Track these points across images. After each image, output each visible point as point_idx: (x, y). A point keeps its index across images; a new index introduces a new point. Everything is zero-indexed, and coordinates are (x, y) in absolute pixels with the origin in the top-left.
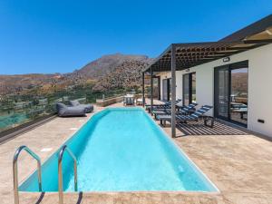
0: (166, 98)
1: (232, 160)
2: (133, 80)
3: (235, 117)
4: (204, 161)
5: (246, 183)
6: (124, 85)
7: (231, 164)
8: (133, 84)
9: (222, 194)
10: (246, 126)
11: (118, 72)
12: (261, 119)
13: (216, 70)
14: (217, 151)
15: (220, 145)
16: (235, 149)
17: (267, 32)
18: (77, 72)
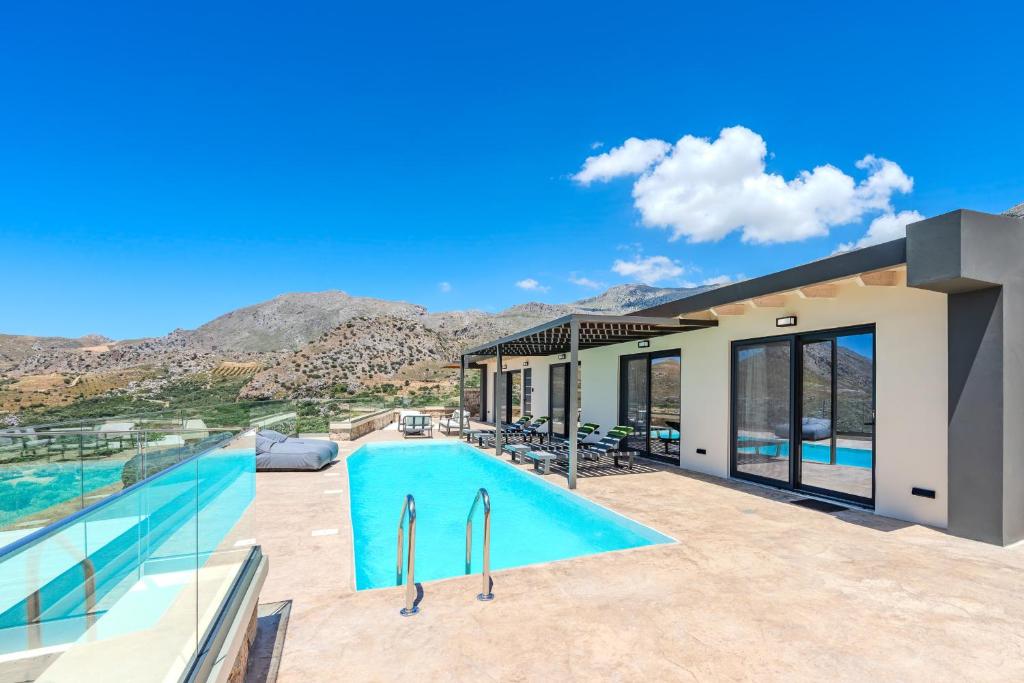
0: (504, 418)
1: (678, 509)
2: (382, 368)
3: (657, 448)
4: (642, 514)
5: (704, 530)
6: (352, 382)
7: (678, 514)
8: (381, 379)
9: (684, 543)
10: (677, 462)
11: (332, 343)
12: (702, 448)
13: (624, 360)
14: (653, 501)
15: (651, 493)
16: (675, 496)
17: (712, 310)
18: (183, 338)
